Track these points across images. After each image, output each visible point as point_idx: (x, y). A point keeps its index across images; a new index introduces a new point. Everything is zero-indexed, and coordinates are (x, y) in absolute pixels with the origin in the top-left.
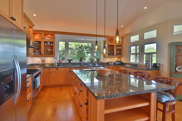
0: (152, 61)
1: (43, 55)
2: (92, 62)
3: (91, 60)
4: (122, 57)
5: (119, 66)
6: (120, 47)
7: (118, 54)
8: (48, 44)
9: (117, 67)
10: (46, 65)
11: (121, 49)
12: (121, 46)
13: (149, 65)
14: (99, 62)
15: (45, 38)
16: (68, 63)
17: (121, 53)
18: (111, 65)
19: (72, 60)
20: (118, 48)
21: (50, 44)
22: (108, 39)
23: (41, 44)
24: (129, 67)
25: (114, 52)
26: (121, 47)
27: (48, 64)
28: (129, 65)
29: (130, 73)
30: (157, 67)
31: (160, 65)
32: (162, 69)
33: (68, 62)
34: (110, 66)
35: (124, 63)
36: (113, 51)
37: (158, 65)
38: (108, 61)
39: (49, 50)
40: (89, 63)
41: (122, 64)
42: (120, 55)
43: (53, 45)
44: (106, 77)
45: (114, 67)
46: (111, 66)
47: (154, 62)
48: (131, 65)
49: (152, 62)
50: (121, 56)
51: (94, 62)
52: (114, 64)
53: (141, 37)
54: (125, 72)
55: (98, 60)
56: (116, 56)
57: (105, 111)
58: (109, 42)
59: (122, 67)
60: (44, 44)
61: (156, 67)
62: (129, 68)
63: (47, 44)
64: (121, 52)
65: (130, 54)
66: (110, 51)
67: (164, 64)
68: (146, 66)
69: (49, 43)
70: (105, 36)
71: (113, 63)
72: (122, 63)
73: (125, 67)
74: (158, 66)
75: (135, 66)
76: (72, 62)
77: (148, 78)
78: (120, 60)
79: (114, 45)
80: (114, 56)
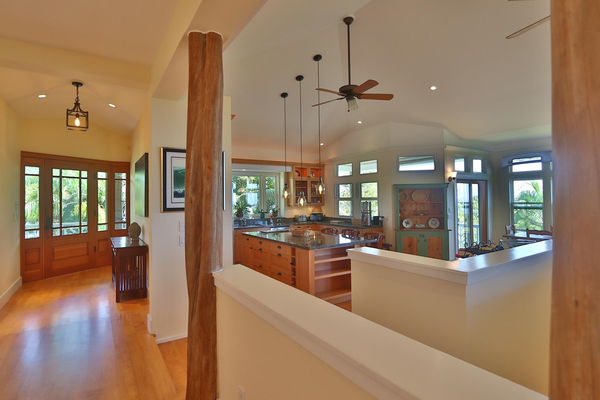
0: (370, 213)
2: (262, 218)
3: (259, 212)
4: (324, 205)
5: (317, 224)
7: (315, 200)
13: (367, 219)
14: (278, 217)
18: (301, 223)
20: (315, 186)
22: (296, 168)
24: (337, 224)
25: (307, 195)
28: (337, 221)
29: (337, 233)
30: (379, 221)
31: (383, 218)
32: (385, 225)
34: (300, 225)
35: (328, 217)
37: (380, 219)
38: (296, 214)
40: (257, 220)
41: (324, 219)
42: (319, 202)
44: (306, 238)
45: (308, 226)
47: (375, 214)
48: (340, 221)
49: (370, 215)
50: (321, 202)
51: (267, 216)
52: (308, 219)
53: (356, 169)
54: (330, 232)
55: (275, 213)
56: (312, 204)
57: (315, 262)
58: (297, 174)
59: (324, 225)
61: (377, 221)
62: (336, 226)
65: (338, 198)
67: (388, 216)
68: (362, 222)
70: (285, 164)
71: (305, 219)
72: (324, 217)
73: (330, 225)
74: (381, 221)
75: (345, 220)
77: (357, 236)
78: (319, 212)
79: (307, 181)
80: (309, 203)
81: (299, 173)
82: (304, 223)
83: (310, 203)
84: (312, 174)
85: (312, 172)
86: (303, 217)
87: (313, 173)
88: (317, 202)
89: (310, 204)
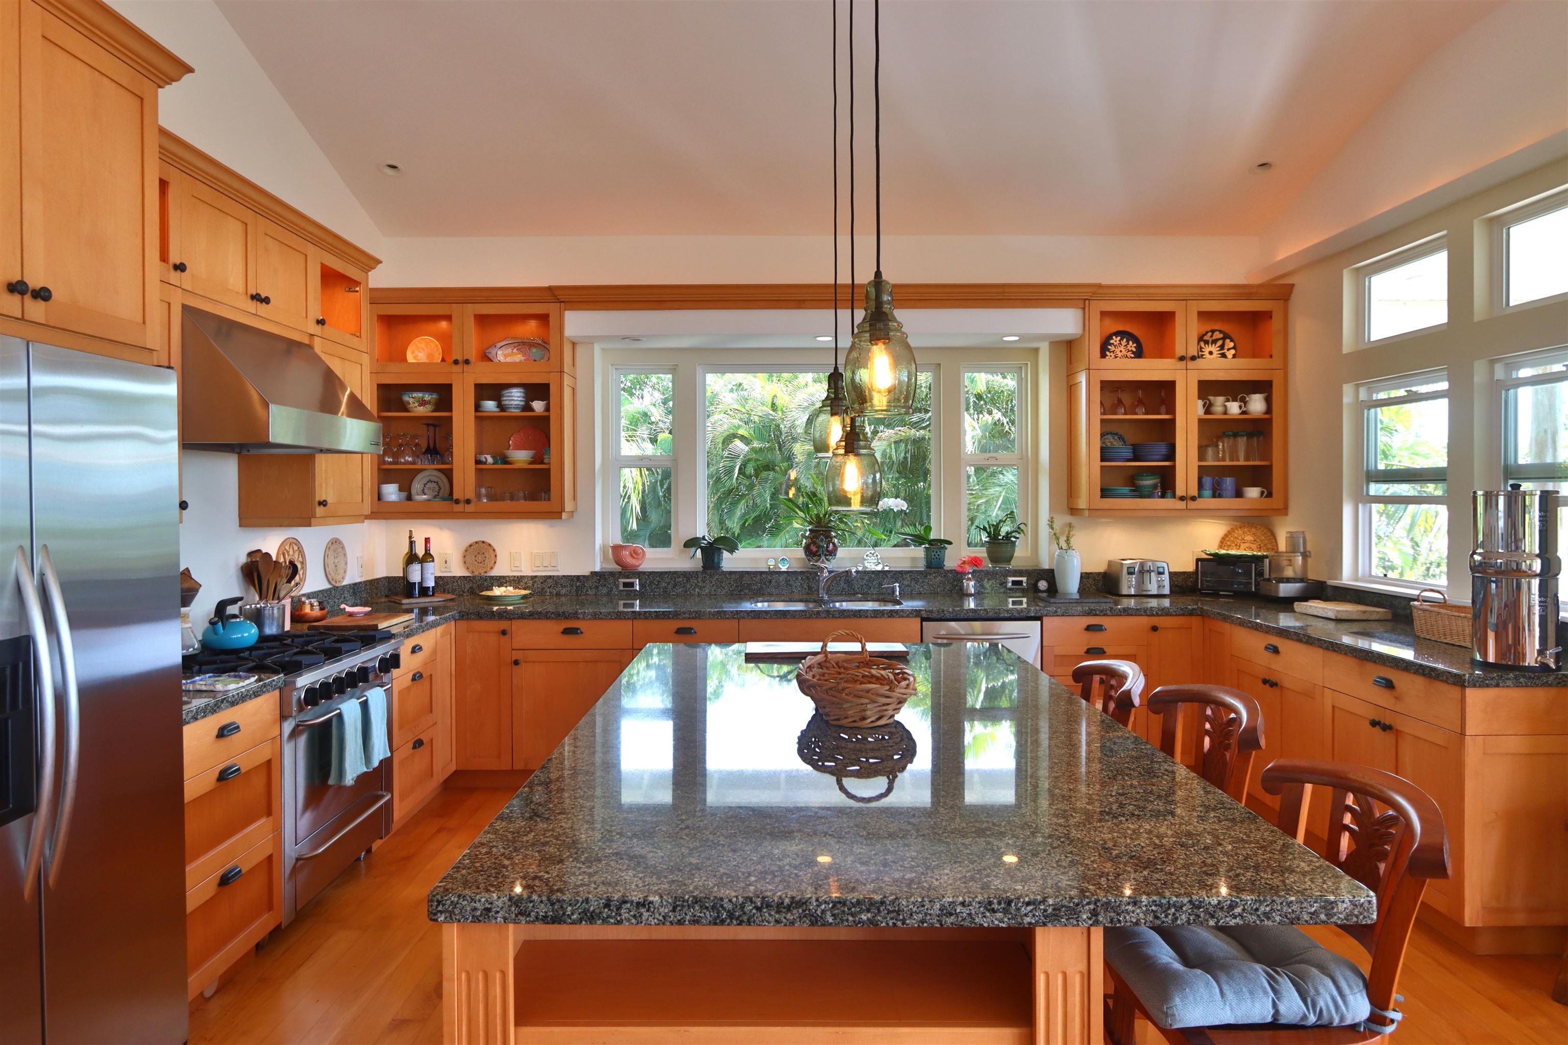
1: (468, 502)
2: (934, 564)
3: (918, 540)
4: (1285, 510)
6: (1257, 404)
7: (1230, 482)
8: (506, 401)
9: (1195, 621)
10: (498, 591)
11: (1270, 421)
12: (1263, 387)
15: (492, 352)
16: (687, 575)
17: (1269, 468)
18: (1132, 603)
19: (732, 549)
20: (1234, 408)
21: (527, 407)
22: (1104, 314)
23: (450, 410)
25: (1171, 455)
26: (1268, 401)
27: (516, 581)
33: (692, 561)
34: (1123, 612)
36: (1163, 449)
38: (1115, 556)
39: (521, 456)
40: (901, 576)
42: (1253, 493)
43: (547, 409)
46: (1136, 612)
50: (1270, 495)
51: (955, 559)
52: (1184, 585)
55: (1002, 543)
56: (1204, 502)
58: (1122, 347)
60: (477, 407)
63: (501, 407)
64: (1266, 453)
66: (1127, 452)
69: (515, 397)
71: (1158, 583)
73: (1267, 630)
76: (730, 561)
78: (1260, 549)
79: (1173, 384)
80: (1182, 498)
81: (1136, 340)
82: (1154, 603)
83: (1193, 499)
84: (1222, 347)
85: (1217, 335)
86: (1149, 571)
87: (1224, 339)
88: (1239, 494)
89: (1192, 505)
